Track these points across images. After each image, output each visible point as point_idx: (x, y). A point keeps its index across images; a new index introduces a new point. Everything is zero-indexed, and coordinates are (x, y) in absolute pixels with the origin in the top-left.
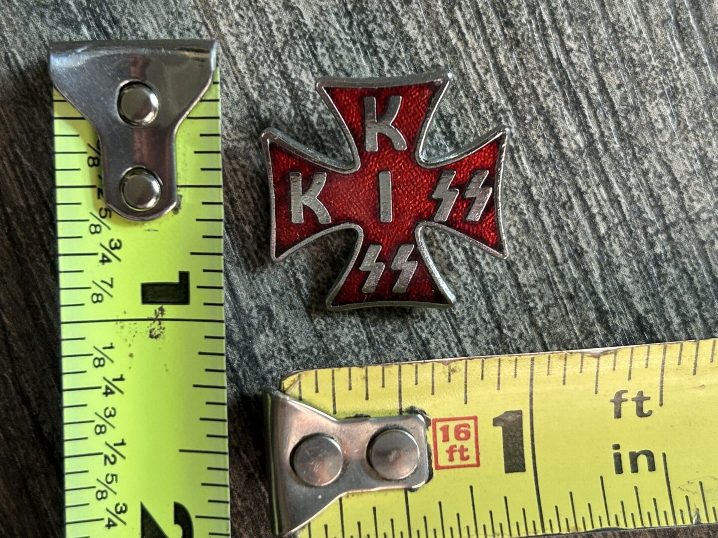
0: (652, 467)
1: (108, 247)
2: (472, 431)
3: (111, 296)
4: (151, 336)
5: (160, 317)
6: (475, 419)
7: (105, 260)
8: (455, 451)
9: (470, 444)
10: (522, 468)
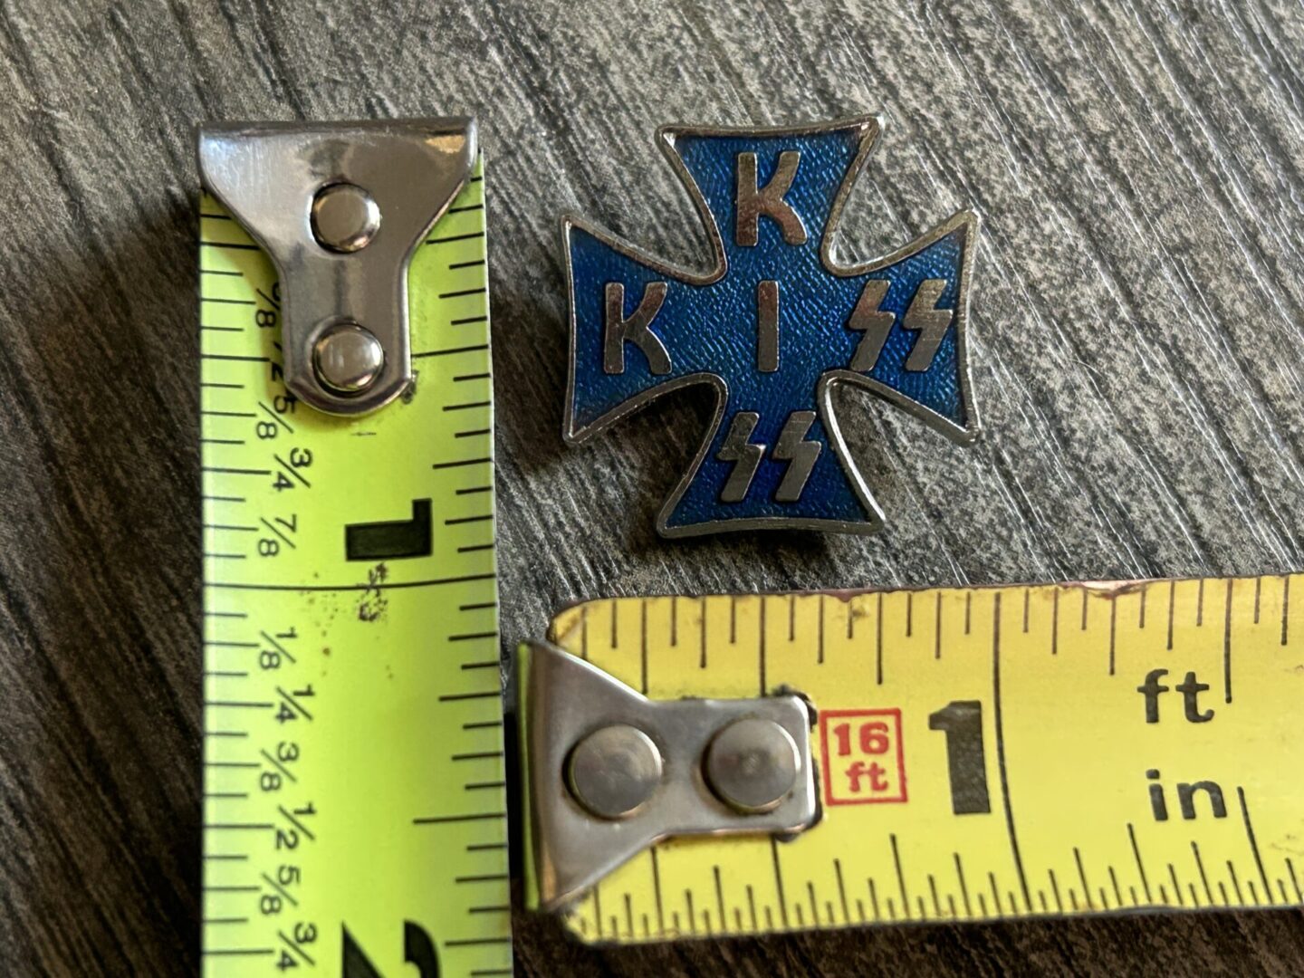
0: (1220, 811)
1: (289, 463)
2: (892, 736)
3: (293, 546)
4: (363, 617)
5: (378, 582)
6: (897, 713)
7: (283, 483)
8: (862, 773)
9: (888, 762)
10: (983, 806)
